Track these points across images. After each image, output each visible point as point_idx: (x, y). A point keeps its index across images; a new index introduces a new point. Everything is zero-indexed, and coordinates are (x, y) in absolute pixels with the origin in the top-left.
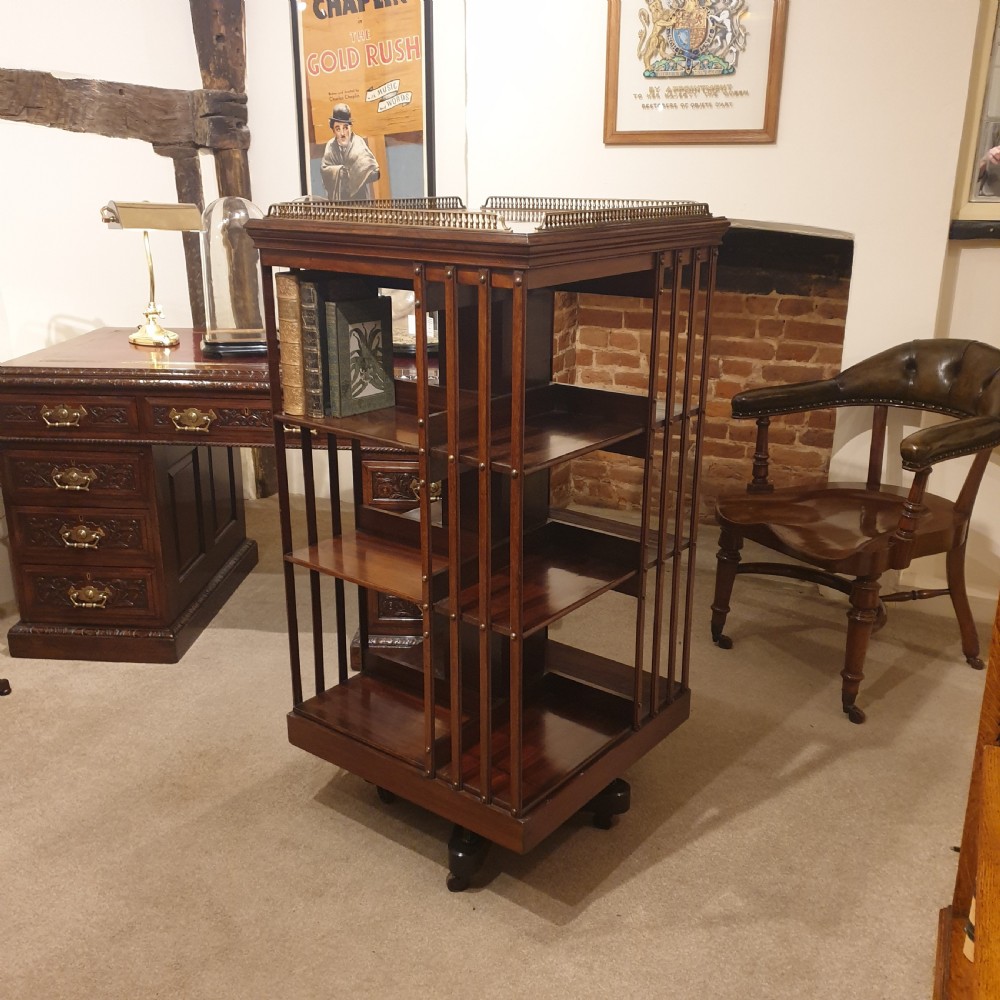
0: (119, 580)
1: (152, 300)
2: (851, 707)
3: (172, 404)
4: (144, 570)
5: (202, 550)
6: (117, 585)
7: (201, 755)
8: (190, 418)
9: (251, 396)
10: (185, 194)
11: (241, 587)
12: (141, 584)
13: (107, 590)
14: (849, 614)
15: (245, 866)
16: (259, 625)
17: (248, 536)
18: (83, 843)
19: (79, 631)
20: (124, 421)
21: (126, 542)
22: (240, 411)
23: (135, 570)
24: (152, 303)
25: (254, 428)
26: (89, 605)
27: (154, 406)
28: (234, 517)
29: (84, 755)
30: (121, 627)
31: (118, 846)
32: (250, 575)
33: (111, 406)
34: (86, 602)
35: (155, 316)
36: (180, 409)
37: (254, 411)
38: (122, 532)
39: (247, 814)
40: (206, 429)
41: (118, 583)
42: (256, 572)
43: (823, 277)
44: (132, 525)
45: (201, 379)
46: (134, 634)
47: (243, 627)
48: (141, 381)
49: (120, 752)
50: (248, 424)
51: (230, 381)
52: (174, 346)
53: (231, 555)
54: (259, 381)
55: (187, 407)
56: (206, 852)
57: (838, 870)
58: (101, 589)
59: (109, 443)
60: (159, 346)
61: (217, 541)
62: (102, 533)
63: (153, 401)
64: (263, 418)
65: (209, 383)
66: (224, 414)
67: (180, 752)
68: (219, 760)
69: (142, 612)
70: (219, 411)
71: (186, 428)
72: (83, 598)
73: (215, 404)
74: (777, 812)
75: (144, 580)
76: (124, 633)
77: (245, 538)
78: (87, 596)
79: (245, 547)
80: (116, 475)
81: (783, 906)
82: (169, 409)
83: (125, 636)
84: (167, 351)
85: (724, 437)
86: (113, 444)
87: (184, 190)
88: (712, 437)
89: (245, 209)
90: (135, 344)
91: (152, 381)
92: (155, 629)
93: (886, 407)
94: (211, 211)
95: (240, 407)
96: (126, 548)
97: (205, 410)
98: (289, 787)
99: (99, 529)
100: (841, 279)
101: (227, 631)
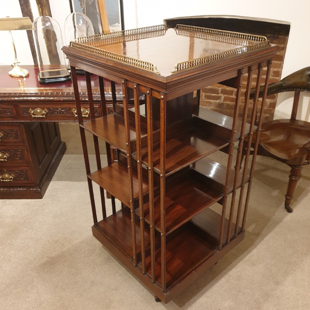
0: (17, 171)
1: (16, 57)
2: (288, 207)
3: (30, 107)
4: (26, 167)
5: (46, 153)
6: (16, 173)
7: (56, 242)
8: (37, 112)
9: (61, 103)
10: (23, 4)
11: (62, 161)
12: (25, 172)
13: (13, 175)
14: (290, 176)
15: (79, 296)
16: (70, 179)
17: (62, 141)
18: (16, 288)
19: (4, 189)
20: (11, 114)
21: (18, 158)
22: (57, 109)
23: (22, 167)
24: (16, 59)
25: (63, 115)
26: (7, 180)
27: (22, 108)
28: (56, 135)
29: (12, 245)
30: (20, 187)
31: (30, 289)
32: (64, 155)
33: (5, 108)
34: (5, 179)
35: (18, 64)
36: (33, 109)
37: (62, 109)
38: (16, 154)
39: (77, 270)
40: (44, 116)
41: (17, 172)
42: (66, 154)
43: (272, 35)
44: (19, 152)
45: (40, 97)
46: (25, 189)
47: (65, 180)
48: (16, 98)
49: (26, 242)
50: (60, 113)
51: (52, 97)
52: (27, 76)
53: (57, 150)
54: (64, 97)
55: (36, 108)
56: (64, 290)
57: (294, 282)
58: (10, 174)
59: (6, 122)
60: (21, 77)
61: (51, 147)
62: (8, 155)
63: (22, 106)
64: (66, 111)
65: (43, 98)
66: (51, 110)
67: (48, 241)
68: (63, 244)
69: (27, 182)
70: (49, 109)
71: (36, 116)
72: (4, 178)
73: (47, 106)
74: (268, 256)
75: (27, 171)
76: (21, 189)
77: (61, 142)
78: (5, 177)
79: (61, 145)
80: (10, 134)
81: (278, 301)
82: (28, 109)
83: (22, 190)
84: (25, 79)
85: (232, 95)
86: (8, 123)
87: (22, 3)
88: (228, 95)
89: (50, 21)
90: (12, 76)
91: (20, 98)
92: (33, 187)
93: (300, 91)
94: (36, 22)
95: (56, 107)
96: (18, 160)
97: (43, 109)
98: (90, 256)
99: (7, 153)
100: (279, 36)
101: (59, 182)
